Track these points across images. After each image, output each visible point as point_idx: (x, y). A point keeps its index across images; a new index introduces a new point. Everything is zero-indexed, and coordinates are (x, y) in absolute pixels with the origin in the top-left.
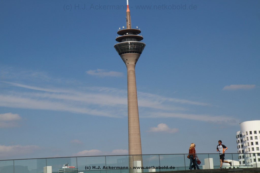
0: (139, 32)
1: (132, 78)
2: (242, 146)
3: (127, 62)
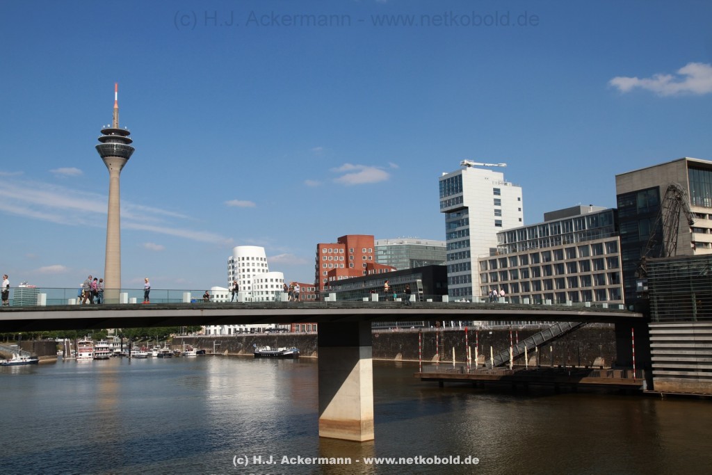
0: (128, 134)
1: (115, 187)
2: (233, 273)
3: (111, 167)
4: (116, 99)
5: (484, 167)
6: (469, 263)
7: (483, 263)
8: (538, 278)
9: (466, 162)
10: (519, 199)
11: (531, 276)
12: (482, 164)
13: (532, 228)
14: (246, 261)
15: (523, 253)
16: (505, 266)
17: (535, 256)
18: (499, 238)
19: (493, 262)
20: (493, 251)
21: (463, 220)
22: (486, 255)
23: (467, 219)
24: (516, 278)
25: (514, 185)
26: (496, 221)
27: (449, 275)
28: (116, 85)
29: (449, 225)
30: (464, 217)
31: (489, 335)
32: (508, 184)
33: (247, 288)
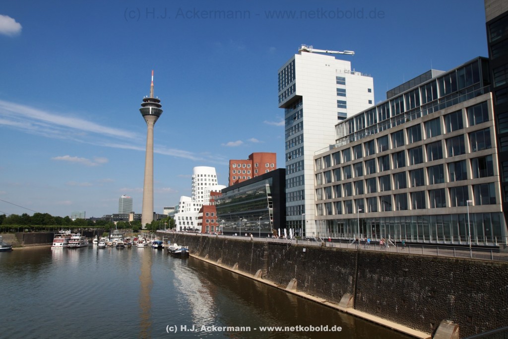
0: (159, 101)
2: (194, 186)
3: (148, 122)
4: (152, 80)
6: (302, 162)
7: (317, 160)
10: (370, 90)
13: (372, 111)
14: (200, 178)
16: (338, 162)
17: (370, 146)
18: (337, 131)
19: (328, 158)
20: (332, 147)
21: (298, 113)
23: (302, 111)
24: (350, 176)
25: (364, 74)
26: (339, 113)
27: (287, 178)
28: (153, 72)
29: (287, 121)
33: (200, 197)
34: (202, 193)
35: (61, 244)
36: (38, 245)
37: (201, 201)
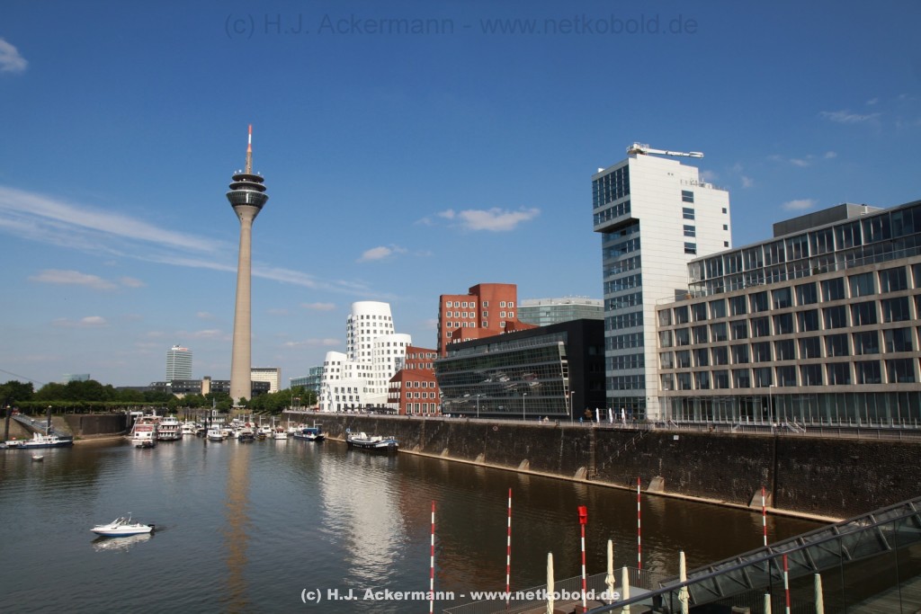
0: (261, 180)
1: (246, 239)
2: (353, 334)
3: (242, 217)
4: (250, 142)
5: (666, 156)
6: (641, 314)
7: (663, 313)
8: (765, 339)
9: (636, 146)
10: (724, 211)
11: (751, 334)
12: (664, 152)
13: (752, 251)
14: (365, 321)
15: (735, 294)
16: (703, 317)
17: (760, 299)
18: (691, 272)
19: (682, 312)
20: (680, 294)
21: (630, 242)
22: (668, 299)
23: (638, 240)
24: (723, 337)
25: (717, 186)
26: (686, 244)
27: (607, 334)
28: (250, 127)
29: (608, 251)
30: (633, 236)
31: (673, 441)
32: (707, 185)
33: (366, 354)
34: (369, 346)
35: (149, 435)
36: (104, 437)
37: (366, 360)
